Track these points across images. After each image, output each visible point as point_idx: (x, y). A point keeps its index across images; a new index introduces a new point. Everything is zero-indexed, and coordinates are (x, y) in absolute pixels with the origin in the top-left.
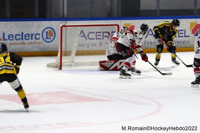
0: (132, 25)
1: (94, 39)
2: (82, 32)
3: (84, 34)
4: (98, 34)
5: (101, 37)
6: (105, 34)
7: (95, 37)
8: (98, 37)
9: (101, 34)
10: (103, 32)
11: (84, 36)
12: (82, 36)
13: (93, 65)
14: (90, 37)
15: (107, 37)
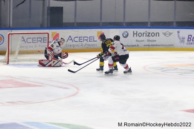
0: (57, 33)
1: (31, 43)
2: (23, 37)
3: (24, 39)
4: (34, 39)
5: (36, 41)
6: (39, 39)
7: (31, 41)
8: (34, 41)
9: (36, 39)
10: (37, 38)
11: (24, 41)
12: (23, 41)
13: (30, 61)
14: (28, 41)
15: (40, 41)
